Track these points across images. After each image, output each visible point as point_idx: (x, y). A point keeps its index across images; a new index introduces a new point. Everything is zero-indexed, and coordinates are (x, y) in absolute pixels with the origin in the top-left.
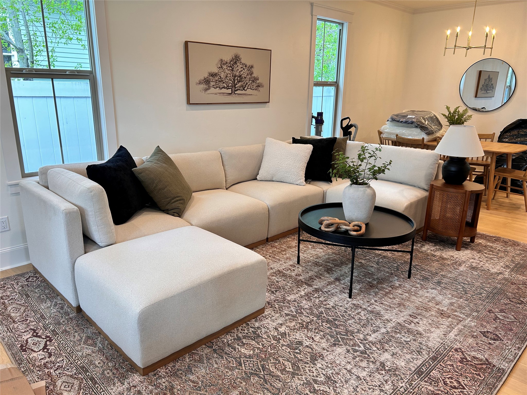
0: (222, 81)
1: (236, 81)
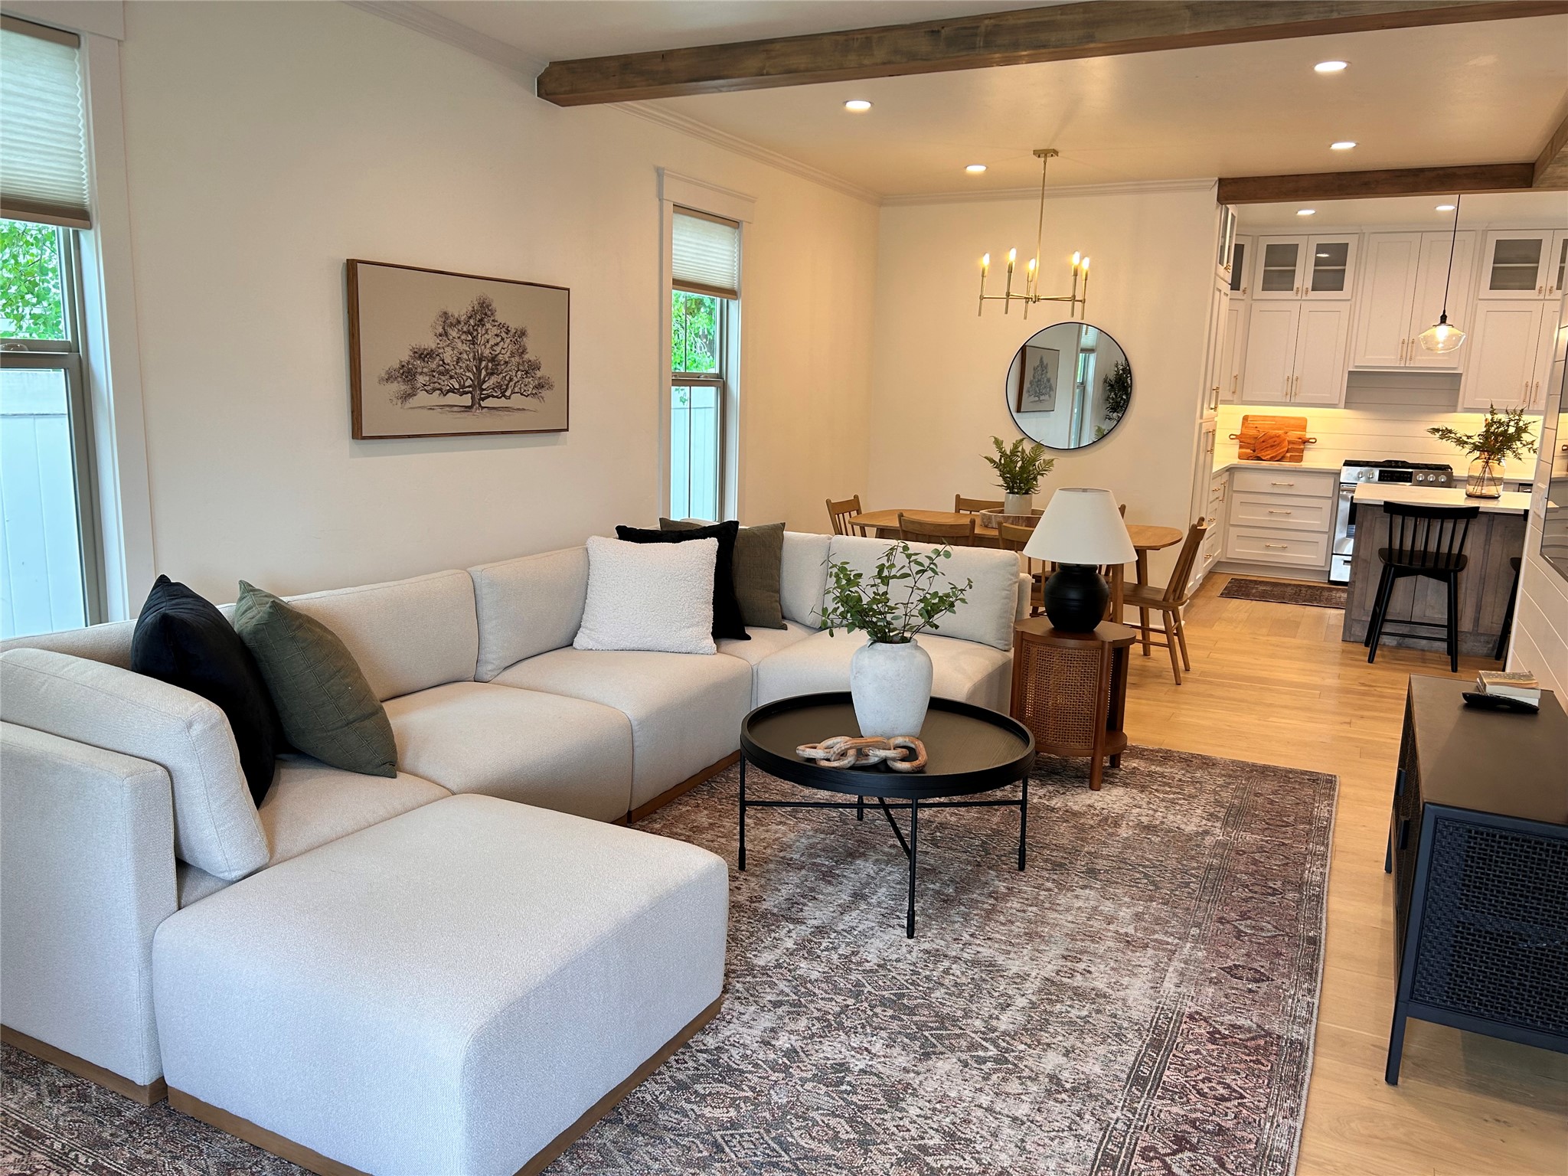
0: (447, 371)
1: (484, 373)
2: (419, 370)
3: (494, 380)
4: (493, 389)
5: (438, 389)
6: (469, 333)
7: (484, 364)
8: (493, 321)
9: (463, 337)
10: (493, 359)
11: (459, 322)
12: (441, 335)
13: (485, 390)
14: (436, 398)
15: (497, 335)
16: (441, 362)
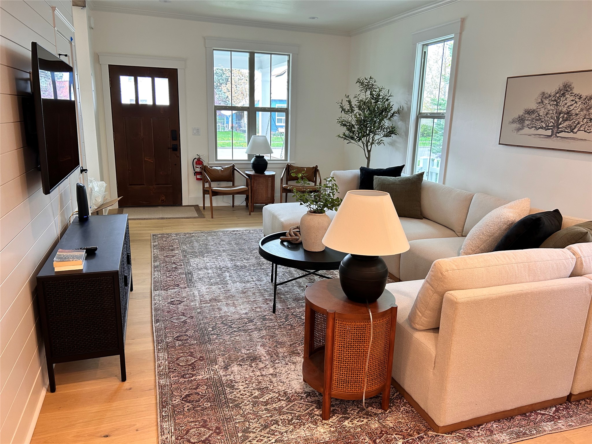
0: (540, 119)
1: (561, 119)
2: (527, 119)
3: (567, 123)
4: (566, 128)
5: (534, 127)
6: (555, 100)
7: (562, 115)
8: (571, 93)
9: (551, 103)
10: (568, 113)
11: (550, 96)
12: (539, 103)
13: (560, 128)
14: (533, 131)
15: (573, 100)
16: (538, 115)
